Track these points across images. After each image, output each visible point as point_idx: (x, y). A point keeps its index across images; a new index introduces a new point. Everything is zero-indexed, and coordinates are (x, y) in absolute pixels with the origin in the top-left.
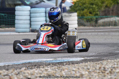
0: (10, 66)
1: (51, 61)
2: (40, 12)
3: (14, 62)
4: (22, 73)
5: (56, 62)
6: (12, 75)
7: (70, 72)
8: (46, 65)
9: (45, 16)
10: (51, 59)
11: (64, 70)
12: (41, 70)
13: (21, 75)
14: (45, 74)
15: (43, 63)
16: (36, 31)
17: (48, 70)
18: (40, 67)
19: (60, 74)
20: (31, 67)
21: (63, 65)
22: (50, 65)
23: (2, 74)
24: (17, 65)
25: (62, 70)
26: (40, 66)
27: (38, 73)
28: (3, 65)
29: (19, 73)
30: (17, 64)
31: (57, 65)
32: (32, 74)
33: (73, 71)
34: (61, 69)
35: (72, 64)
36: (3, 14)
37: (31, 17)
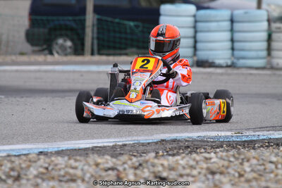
0: (126, 148)
1: (227, 137)
2: (218, 19)
3: (139, 138)
4: (149, 164)
5: (238, 140)
6: (125, 169)
7: (263, 165)
8: (212, 147)
9: (229, 28)
10: (229, 134)
11: (248, 161)
12: (194, 160)
13: (146, 170)
14: (202, 168)
15: (208, 142)
16: (207, 65)
17: (210, 159)
18: (198, 150)
19: (239, 170)
20: (175, 152)
21: (254, 148)
22: (222, 147)
23: (101, 166)
24: (143, 145)
25: (245, 160)
26: (197, 148)
27: (186, 166)
28: (111, 144)
29: (140, 165)
30: (145, 142)
31: (239, 147)
32: (172, 169)
33: (271, 162)
34: (242, 157)
35: (275, 146)
36: (132, 24)
37: (196, 32)
